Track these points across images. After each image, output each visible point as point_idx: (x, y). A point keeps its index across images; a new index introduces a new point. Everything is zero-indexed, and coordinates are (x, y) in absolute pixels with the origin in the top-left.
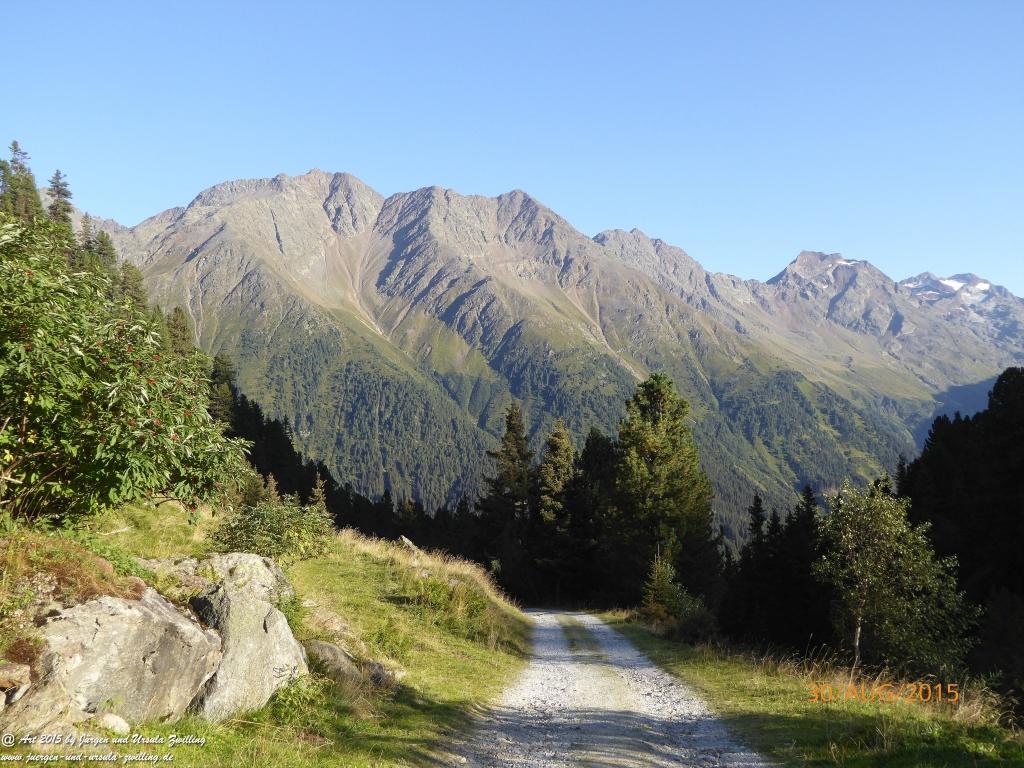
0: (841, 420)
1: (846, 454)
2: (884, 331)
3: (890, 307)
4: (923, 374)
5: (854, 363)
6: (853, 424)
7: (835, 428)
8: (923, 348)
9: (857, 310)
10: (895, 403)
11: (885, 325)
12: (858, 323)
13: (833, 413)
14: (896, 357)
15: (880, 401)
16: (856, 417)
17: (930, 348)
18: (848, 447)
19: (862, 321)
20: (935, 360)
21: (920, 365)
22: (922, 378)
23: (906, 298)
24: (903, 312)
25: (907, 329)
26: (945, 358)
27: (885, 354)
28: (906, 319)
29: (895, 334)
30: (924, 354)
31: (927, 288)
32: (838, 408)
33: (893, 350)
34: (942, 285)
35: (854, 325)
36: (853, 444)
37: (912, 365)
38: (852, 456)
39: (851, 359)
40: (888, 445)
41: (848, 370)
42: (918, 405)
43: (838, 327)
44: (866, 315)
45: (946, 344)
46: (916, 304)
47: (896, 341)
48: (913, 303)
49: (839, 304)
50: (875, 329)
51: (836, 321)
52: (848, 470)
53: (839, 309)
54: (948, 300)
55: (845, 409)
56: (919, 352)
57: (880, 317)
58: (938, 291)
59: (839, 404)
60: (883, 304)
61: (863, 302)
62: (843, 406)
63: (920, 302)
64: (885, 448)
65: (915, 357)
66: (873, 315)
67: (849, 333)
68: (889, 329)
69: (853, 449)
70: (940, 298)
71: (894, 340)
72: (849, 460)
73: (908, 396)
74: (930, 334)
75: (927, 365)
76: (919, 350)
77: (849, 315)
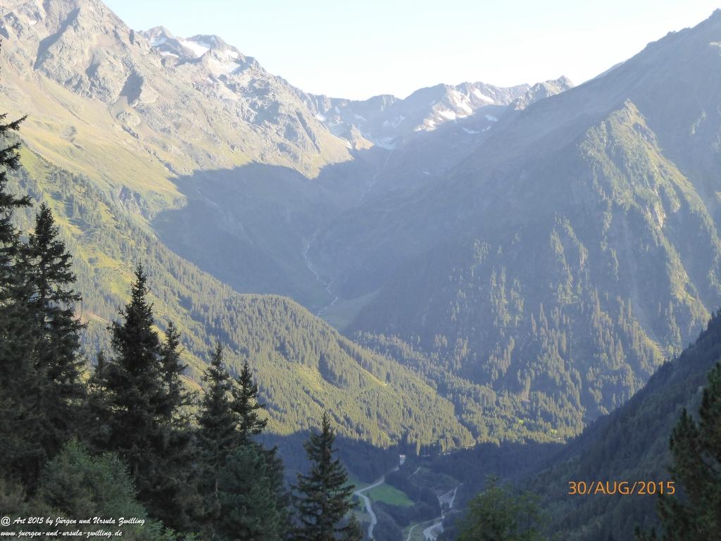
0: (82, 210)
1: (91, 261)
2: (115, 96)
3: (124, 62)
4: (169, 160)
5: (79, 136)
6: (99, 217)
7: (73, 222)
8: (168, 124)
9: (77, 63)
10: (137, 196)
11: (117, 87)
12: (80, 81)
13: (70, 200)
14: (133, 135)
15: (117, 192)
16: (102, 207)
17: (178, 126)
18: (94, 250)
19: (85, 78)
20: (184, 143)
21: (164, 147)
22: (168, 165)
23: (145, 53)
24: (142, 71)
25: (147, 96)
26: (197, 141)
27: (118, 128)
28: (146, 81)
29: (130, 101)
30: (169, 132)
31: (164, 48)
32: (76, 191)
33: (129, 124)
34: (181, 46)
35: (75, 83)
36: (102, 248)
37: (153, 147)
38: (99, 265)
39: (74, 130)
40: (148, 251)
41: (71, 145)
42: (169, 201)
43: (52, 83)
44: (92, 70)
45: (199, 122)
46: (158, 64)
47: (133, 112)
48: (154, 62)
49: (53, 49)
50: (104, 91)
51: (48, 75)
52: (96, 285)
53: (52, 56)
54: (192, 65)
55: (86, 194)
56: (164, 130)
57: (110, 76)
58: (177, 53)
59: (78, 187)
60: (114, 57)
61: (86, 51)
62: (83, 190)
63: (163, 62)
64: (146, 256)
65: (159, 136)
66: (101, 72)
67: (67, 94)
68: (122, 94)
69: (100, 254)
70: (181, 62)
71: (129, 109)
72: (96, 270)
73: (156, 189)
74: (177, 107)
75: (174, 148)
76: (162, 126)
77: (67, 67)
